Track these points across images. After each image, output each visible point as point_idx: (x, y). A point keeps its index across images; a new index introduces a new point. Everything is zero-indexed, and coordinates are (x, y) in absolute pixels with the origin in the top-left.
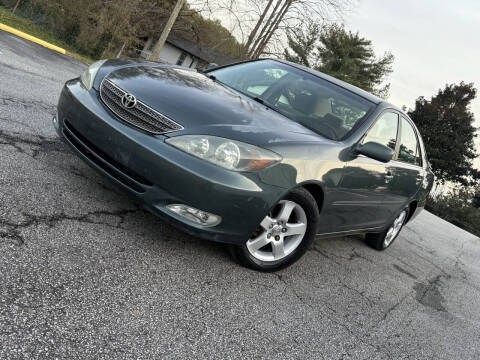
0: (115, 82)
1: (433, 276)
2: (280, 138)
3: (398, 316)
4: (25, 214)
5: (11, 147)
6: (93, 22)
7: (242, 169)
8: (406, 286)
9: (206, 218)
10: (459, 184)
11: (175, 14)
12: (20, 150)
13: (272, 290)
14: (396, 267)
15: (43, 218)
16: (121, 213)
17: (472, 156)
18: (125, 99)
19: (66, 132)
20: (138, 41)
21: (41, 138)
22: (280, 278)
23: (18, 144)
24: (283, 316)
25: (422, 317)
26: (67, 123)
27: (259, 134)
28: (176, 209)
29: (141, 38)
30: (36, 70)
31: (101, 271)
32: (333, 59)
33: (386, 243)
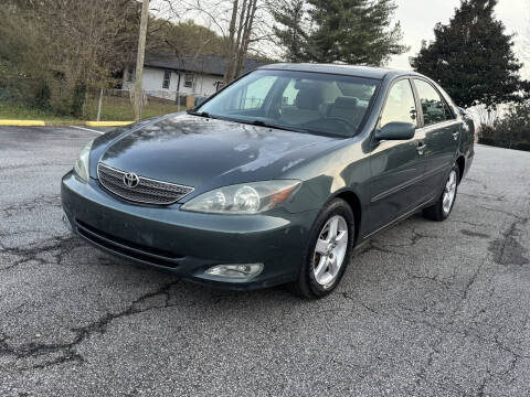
0: (110, 164)
1: (507, 227)
2: (293, 161)
3: (478, 289)
4: (73, 330)
5: (33, 262)
6: (60, 75)
7: (266, 209)
8: (480, 250)
9: (248, 269)
10: (512, 102)
11: (143, 38)
12: (43, 261)
13: (340, 313)
14: (465, 232)
15: (92, 326)
16: (164, 290)
17: (516, 68)
18: (127, 180)
19: (81, 231)
20: (115, 81)
21: (58, 238)
22: (345, 295)
23: (39, 256)
24: (359, 336)
25: (505, 279)
26: (78, 221)
27: (270, 165)
28: (216, 271)
29: (116, 77)
30: (23, 161)
31: (166, 360)
32: (328, 17)
33: (446, 210)
